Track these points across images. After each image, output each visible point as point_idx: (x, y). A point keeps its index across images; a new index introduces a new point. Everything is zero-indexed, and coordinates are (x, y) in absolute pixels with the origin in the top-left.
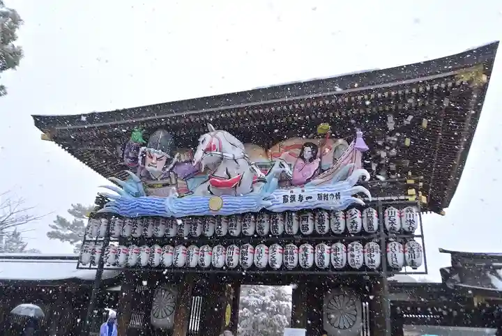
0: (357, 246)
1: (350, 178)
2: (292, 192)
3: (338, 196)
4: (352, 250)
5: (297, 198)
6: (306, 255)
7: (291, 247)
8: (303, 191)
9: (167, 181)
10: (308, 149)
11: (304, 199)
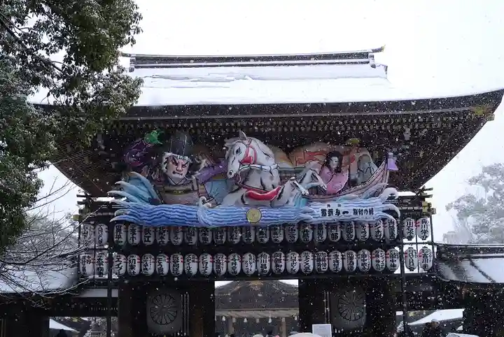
0: (381, 253)
1: (382, 195)
2: (329, 206)
3: (371, 211)
4: (378, 256)
5: (334, 213)
6: (337, 261)
7: (322, 254)
8: (339, 206)
9: (190, 187)
10: (335, 160)
11: (341, 213)
